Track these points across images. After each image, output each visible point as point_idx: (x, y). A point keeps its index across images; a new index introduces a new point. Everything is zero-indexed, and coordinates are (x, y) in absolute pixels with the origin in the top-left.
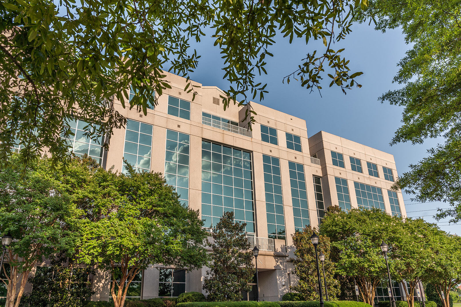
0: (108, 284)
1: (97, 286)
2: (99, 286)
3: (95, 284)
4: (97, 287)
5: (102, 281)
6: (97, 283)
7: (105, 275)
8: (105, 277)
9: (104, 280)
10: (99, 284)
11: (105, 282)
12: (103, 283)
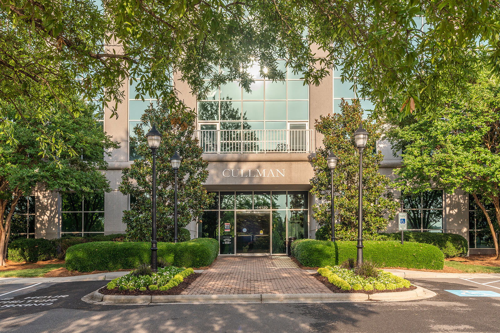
0: (54, 216)
1: (41, 219)
2: (43, 220)
3: (38, 217)
4: (41, 221)
5: (46, 213)
6: (40, 216)
7: (49, 205)
8: (49, 207)
9: (49, 212)
10: (43, 217)
11: (50, 214)
12: (48, 215)
